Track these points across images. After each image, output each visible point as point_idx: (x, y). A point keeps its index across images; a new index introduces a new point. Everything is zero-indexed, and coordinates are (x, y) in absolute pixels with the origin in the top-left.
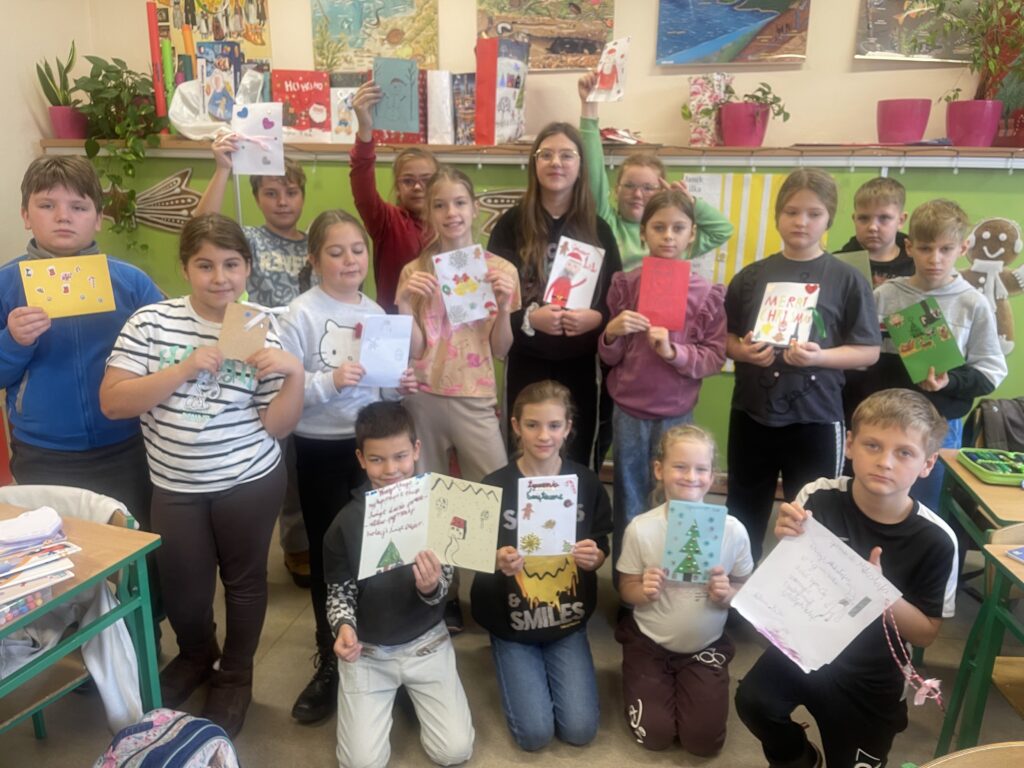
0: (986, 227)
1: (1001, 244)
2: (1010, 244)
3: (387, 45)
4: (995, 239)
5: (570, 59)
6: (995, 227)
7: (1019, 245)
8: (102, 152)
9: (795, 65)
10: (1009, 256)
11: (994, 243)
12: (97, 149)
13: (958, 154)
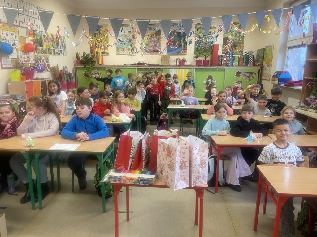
0: (209, 76)
1: (211, 78)
2: (212, 78)
3: (127, 50)
4: (210, 77)
5: (155, 53)
6: (210, 76)
7: (213, 78)
8: (86, 67)
9: (186, 55)
10: (212, 80)
11: (210, 78)
12: (86, 66)
13: (205, 67)
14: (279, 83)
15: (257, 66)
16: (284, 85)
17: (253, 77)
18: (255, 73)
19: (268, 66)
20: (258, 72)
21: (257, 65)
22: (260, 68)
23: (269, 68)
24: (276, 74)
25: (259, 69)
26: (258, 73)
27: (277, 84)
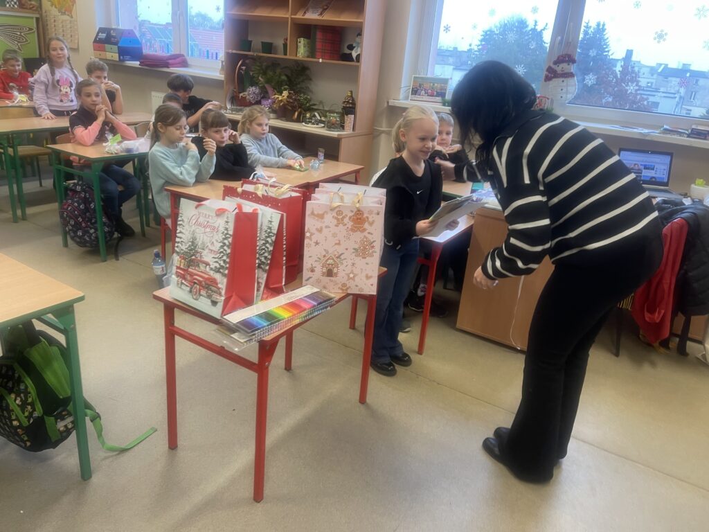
14: (121, 57)
15: (30, 11)
16: (138, 63)
17: (27, 41)
18: (31, 29)
19: (63, 14)
20: (35, 25)
21: (30, 9)
22: (38, 16)
23: (65, 17)
24: (105, 35)
25: (37, 19)
26: (35, 30)
27: (118, 60)
